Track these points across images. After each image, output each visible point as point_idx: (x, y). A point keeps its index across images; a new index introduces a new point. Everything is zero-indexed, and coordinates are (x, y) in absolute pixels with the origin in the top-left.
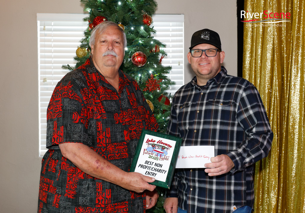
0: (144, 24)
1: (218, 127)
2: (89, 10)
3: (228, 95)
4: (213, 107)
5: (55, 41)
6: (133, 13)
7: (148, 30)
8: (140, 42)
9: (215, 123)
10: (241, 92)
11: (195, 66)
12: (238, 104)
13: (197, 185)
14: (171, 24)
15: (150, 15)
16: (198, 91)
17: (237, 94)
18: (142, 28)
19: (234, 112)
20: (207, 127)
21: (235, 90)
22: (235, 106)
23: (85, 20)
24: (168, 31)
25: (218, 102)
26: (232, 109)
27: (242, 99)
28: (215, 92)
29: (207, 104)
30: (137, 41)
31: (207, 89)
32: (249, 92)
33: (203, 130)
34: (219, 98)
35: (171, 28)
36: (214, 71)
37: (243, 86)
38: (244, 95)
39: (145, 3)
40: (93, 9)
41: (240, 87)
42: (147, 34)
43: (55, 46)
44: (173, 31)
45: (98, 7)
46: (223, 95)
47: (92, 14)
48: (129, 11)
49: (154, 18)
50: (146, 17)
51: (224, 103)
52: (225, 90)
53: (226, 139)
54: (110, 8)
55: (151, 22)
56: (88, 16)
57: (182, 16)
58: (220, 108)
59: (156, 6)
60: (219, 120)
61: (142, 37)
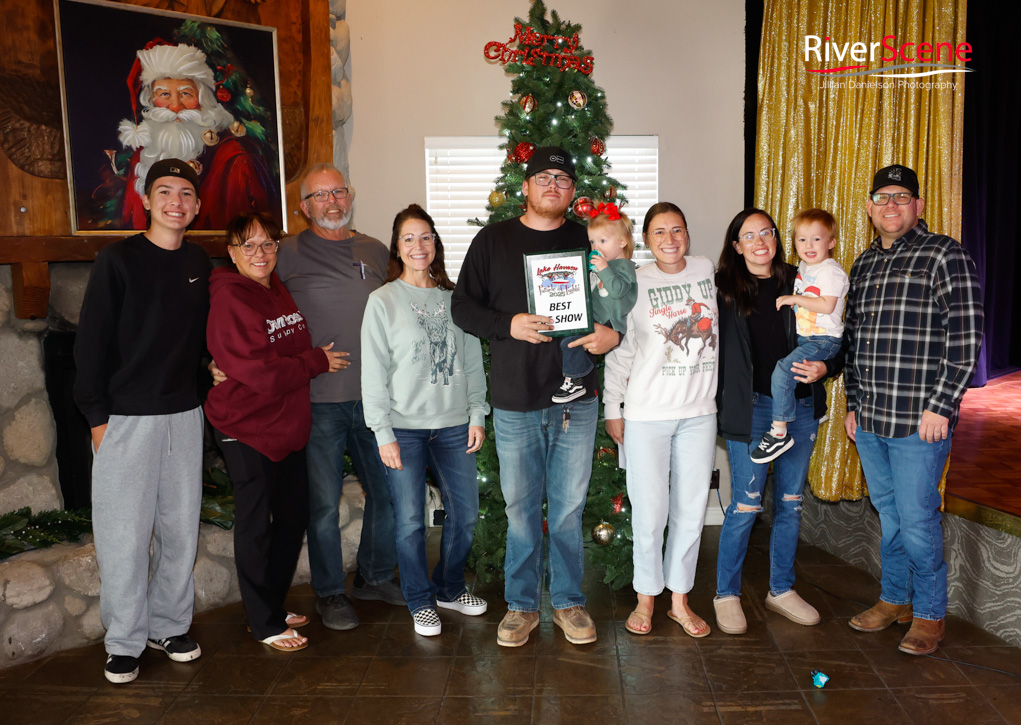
0: (593, 153)
1: (903, 308)
2: (507, 132)
3: (921, 261)
4: (898, 280)
5: (452, 181)
6: (575, 136)
7: (598, 163)
8: (586, 181)
9: (899, 302)
10: (940, 257)
11: (877, 220)
12: (933, 275)
13: (875, 390)
14: (637, 150)
15: (603, 138)
16: (881, 257)
17: (934, 260)
18: (589, 160)
19: (928, 287)
20: (888, 308)
21: (932, 254)
22: (929, 277)
23: (501, 147)
24: (633, 162)
25: (905, 272)
26: (924, 282)
27: (940, 268)
28: (903, 258)
29: (890, 275)
30: (582, 180)
31: (894, 253)
32: (951, 257)
33: (883, 312)
34: (908, 266)
35: (637, 158)
36: (906, 227)
37: (944, 249)
38: (944, 261)
39: (594, 121)
40: (513, 131)
41: (938, 251)
42: (597, 169)
43: (453, 189)
44: (641, 162)
45: (522, 127)
46: (913, 262)
47: (512, 138)
48: (569, 134)
49: (609, 142)
50: (596, 142)
51: (913, 274)
52: (917, 254)
53: (915, 325)
54: (540, 130)
55: (604, 150)
56: (505, 141)
57: (655, 139)
58: (907, 280)
59: (611, 124)
60: (904, 298)
61: (590, 174)
